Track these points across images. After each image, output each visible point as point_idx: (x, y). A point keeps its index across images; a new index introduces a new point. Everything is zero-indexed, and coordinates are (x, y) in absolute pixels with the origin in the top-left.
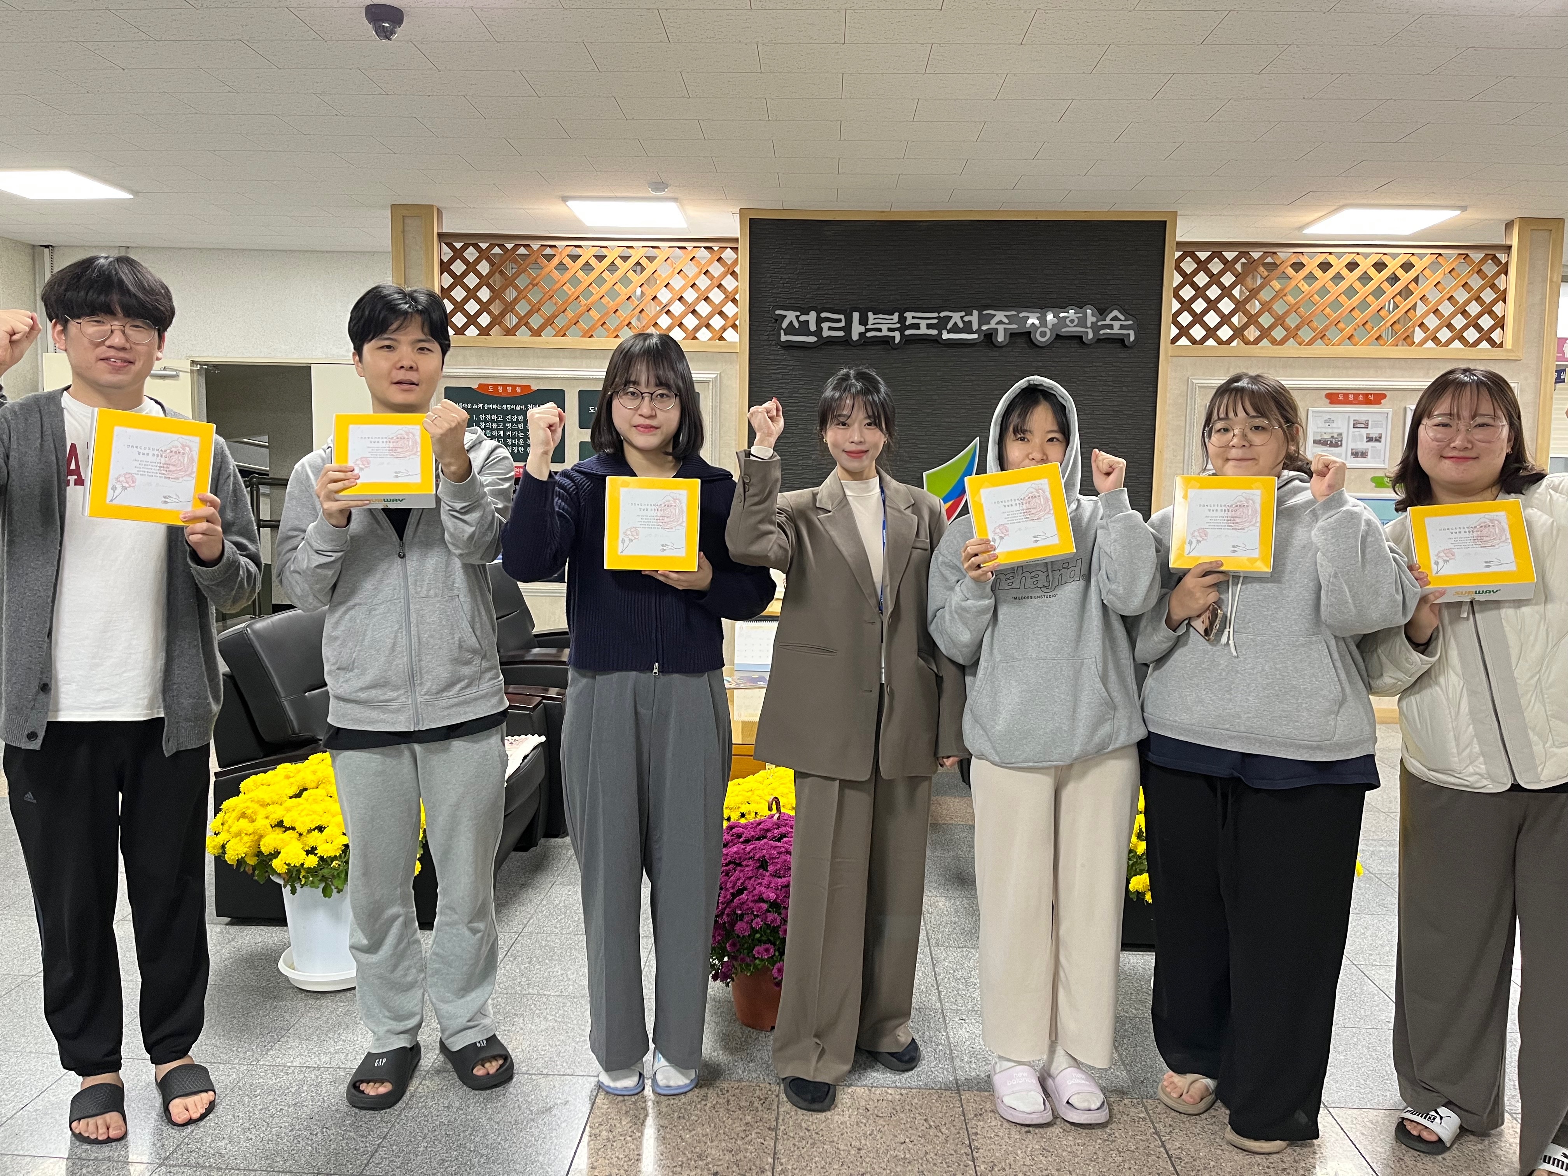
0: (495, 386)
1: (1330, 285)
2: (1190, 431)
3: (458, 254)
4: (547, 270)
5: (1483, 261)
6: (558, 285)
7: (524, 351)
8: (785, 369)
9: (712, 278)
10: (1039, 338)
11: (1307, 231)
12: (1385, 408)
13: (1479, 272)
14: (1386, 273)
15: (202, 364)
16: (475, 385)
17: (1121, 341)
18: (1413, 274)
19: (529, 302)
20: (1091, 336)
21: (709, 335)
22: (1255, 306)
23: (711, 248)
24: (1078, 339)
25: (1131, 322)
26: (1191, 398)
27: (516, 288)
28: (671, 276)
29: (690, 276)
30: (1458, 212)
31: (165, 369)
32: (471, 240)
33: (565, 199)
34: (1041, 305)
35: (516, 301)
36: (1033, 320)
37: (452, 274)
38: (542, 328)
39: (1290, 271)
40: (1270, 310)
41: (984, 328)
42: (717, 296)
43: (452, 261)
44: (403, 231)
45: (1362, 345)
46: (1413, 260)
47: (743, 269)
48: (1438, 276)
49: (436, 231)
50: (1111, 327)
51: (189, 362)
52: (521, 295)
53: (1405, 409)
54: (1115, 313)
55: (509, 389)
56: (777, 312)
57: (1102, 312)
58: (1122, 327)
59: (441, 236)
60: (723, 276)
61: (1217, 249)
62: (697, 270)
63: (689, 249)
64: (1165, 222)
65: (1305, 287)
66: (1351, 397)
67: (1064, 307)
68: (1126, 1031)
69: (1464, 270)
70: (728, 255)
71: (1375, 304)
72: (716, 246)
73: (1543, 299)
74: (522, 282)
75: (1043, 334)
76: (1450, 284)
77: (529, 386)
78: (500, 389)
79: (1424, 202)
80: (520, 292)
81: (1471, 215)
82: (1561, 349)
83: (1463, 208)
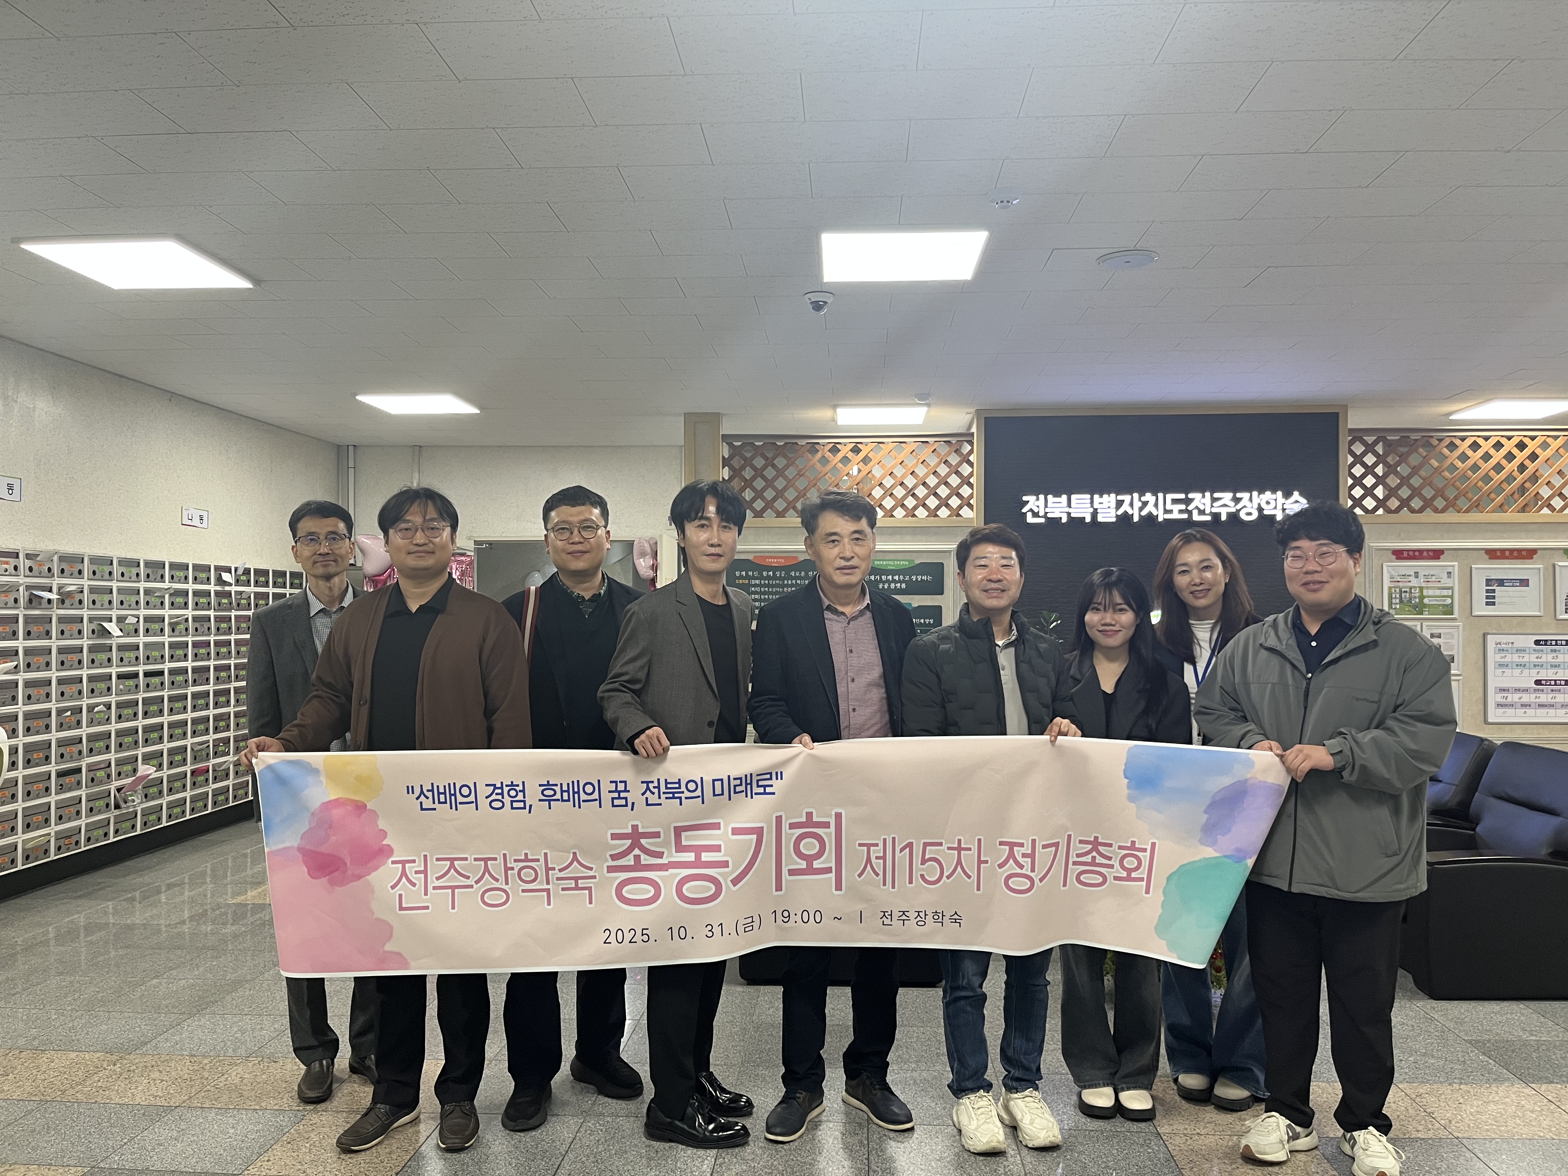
0: (770, 558)
3: (737, 452)
9: (950, 466)
11: (1452, 417)
12: (1536, 564)
16: (753, 557)
18: (1549, 452)
19: (796, 489)
21: (949, 512)
29: (932, 465)
32: (748, 440)
37: (732, 468)
39: (1446, 451)
40: (1430, 484)
43: (732, 457)
44: (694, 434)
46: (1550, 441)
47: (978, 458)
49: (719, 433)
51: (472, 541)
52: (790, 483)
53: (1554, 565)
54: (1296, 493)
57: (1287, 494)
59: (723, 437)
60: (960, 464)
61: (1381, 434)
62: (937, 460)
63: (931, 443)
64: (1337, 414)
66: (1508, 555)
70: (964, 447)
72: (954, 440)
74: (791, 473)
80: (789, 481)
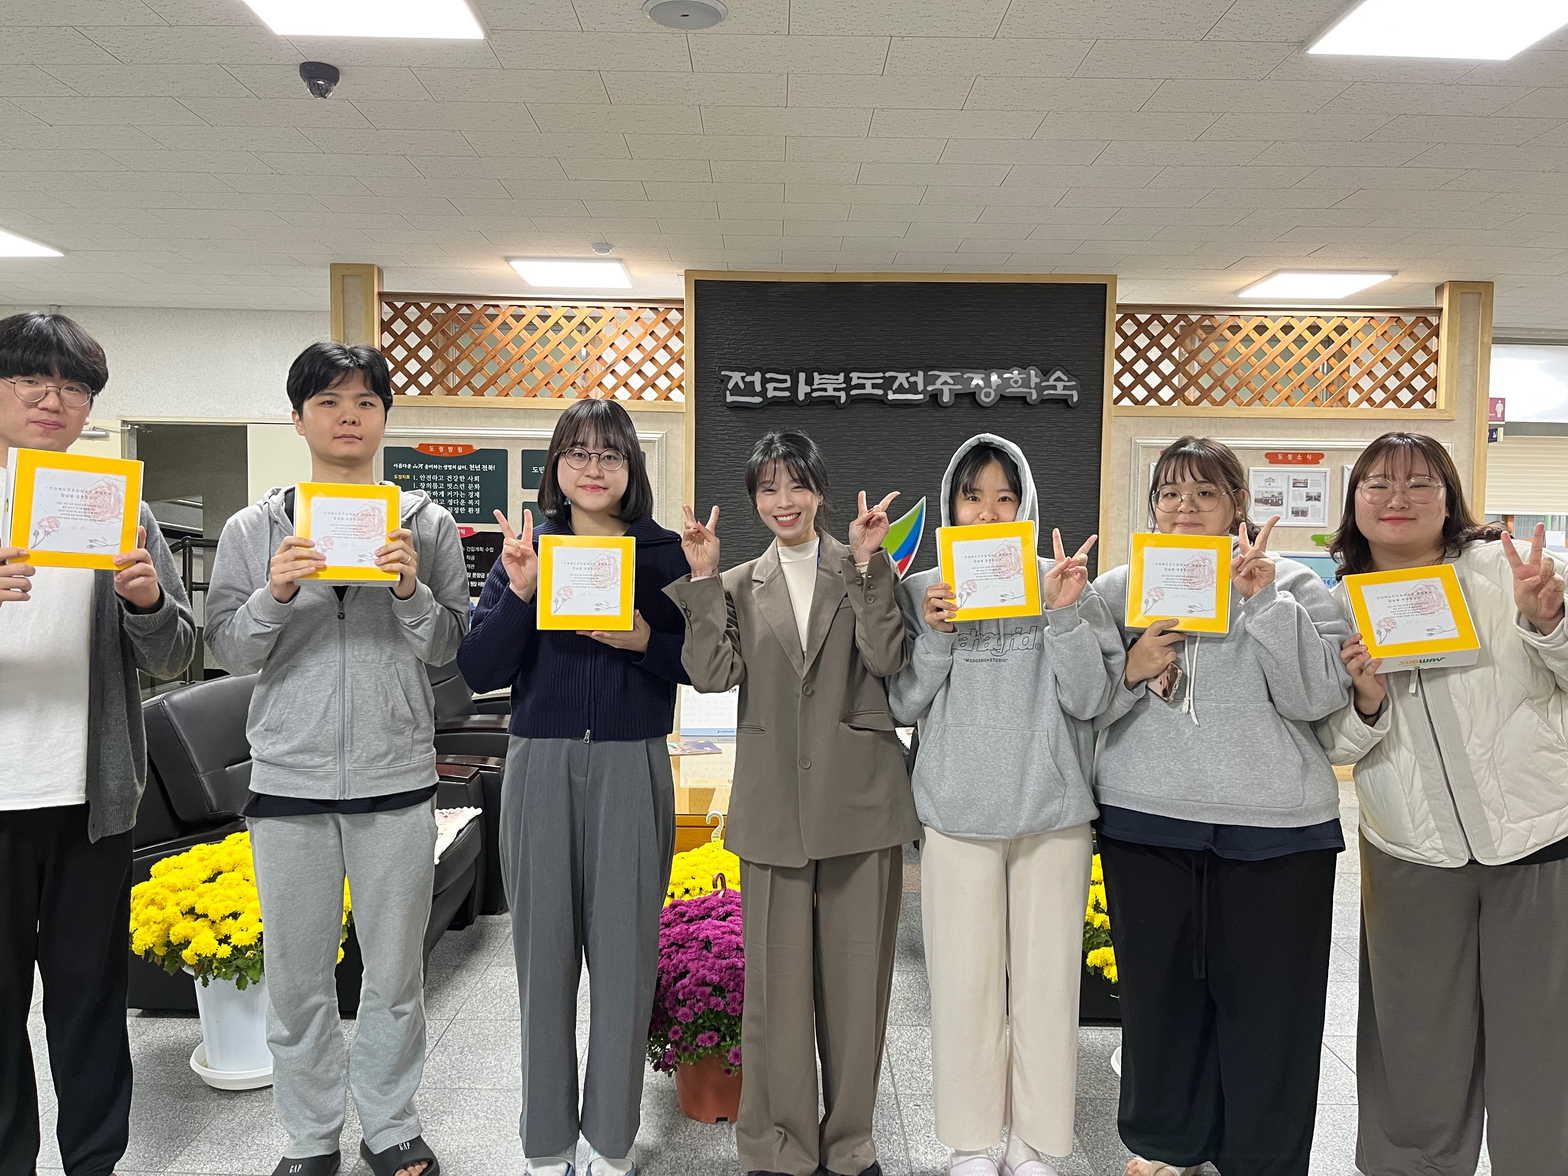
0: (436, 446)
1: (1266, 348)
2: (1134, 491)
3: (399, 314)
4: (490, 330)
5: (1415, 324)
6: (501, 345)
7: (465, 412)
8: (731, 430)
9: (657, 339)
10: (984, 399)
11: (1242, 295)
12: (1323, 467)
13: (1411, 334)
14: (1321, 336)
15: (133, 424)
16: (415, 445)
17: (1064, 402)
18: (1346, 336)
20: (1034, 396)
21: (656, 395)
22: (1194, 368)
23: (656, 309)
24: (1023, 399)
25: (1074, 383)
26: (1135, 458)
27: (458, 347)
28: (617, 336)
29: (636, 337)
30: (1389, 277)
31: (94, 429)
32: (413, 299)
33: (508, 259)
34: (986, 367)
35: (458, 360)
36: (977, 381)
37: (393, 333)
38: (485, 387)
39: (1228, 334)
40: (1209, 372)
41: (930, 388)
42: (662, 357)
43: (393, 320)
44: (343, 290)
45: (1299, 405)
46: (1347, 323)
47: (689, 330)
48: (1371, 338)
49: (376, 291)
50: (1054, 388)
51: (120, 422)
52: (464, 354)
53: (1343, 468)
54: (1059, 374)
55: (450, 449)
56: (723, 373)
57: (1046, 373)
58: (1065, 388)
59: (381, 295)
60: (669, 336)
61: (1156, 311)
62: (642, 331)
63: (634, 309)
64: (1106, 285)
65: (1242, 349)
66: (1290, 457)
67: (1008, 368)
68: (1086, 1114)
69: (1397, 333)
70: (673, 316)
71: (1310, 366)
72: (661, 307)
73: (1472, 362)
74: (464, 341)
75: (988, 395)
76: (1383, 347)
77: (471, 446)
78: (441, 449)
79: (1356, 267)
80: (462, 351)
81: (1402, 279)
82: (1493, 410)
83: (1394, 273)
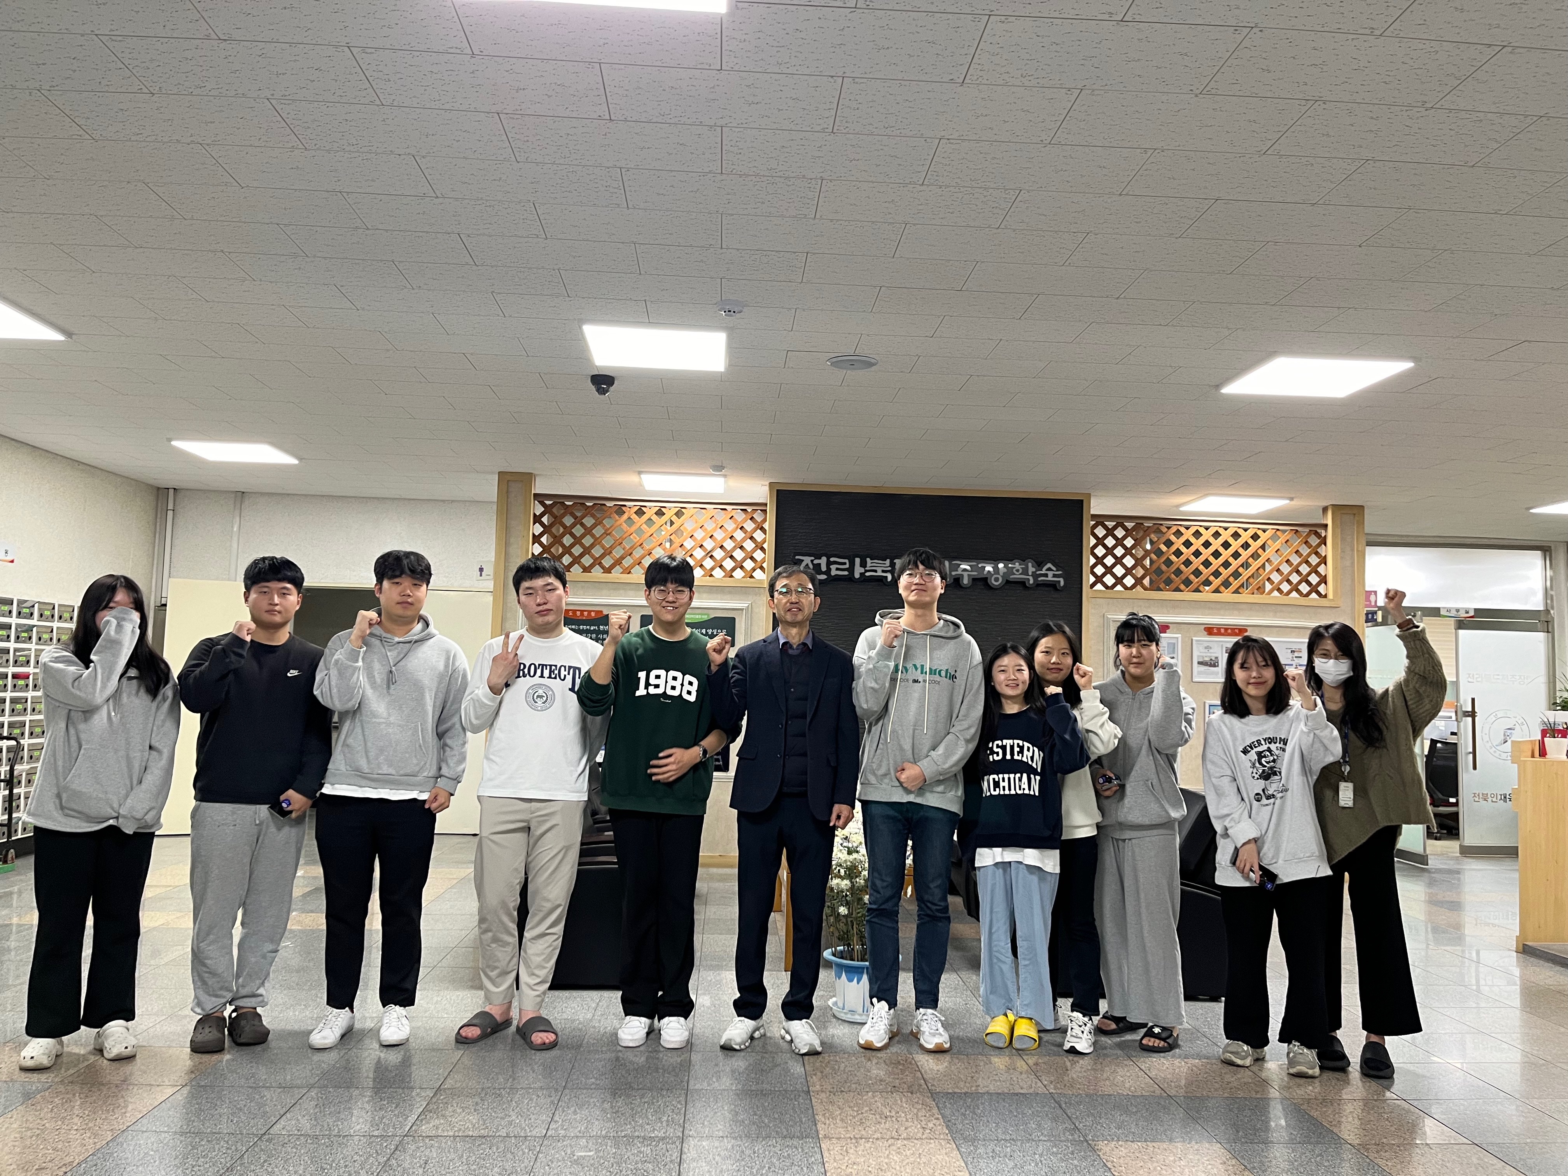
1: (1202, 549)
5: (1308, 535)
6: (627, 535)
7: (599, 585)
10: (994, 582)
11: (1182, 509)
13: (1306, 543)
14: (1241, 541)
17: (1053, 586)
20: (1031, 582)
23: (745, 510)
24: (1022, 584)
25: (1060, 572)
26: (1107, 629)
27: (593, 536)
28: (715, 530)
30: (1288, 501)
32: (559, 499)
33: (640, 473)
34: (994, 559)
36: (989, 568)
37: (542, 524)
38: (612, 567)
39: (1173, 538)
42: (749, 545)
43: (543, 514)
44: (507, 492)
45: (1227, 593)
48: (1278, 544)
49: (532, 492)
50: (1046, 575)
55: (586, 614)
58: (1054, 576)
61: (1120, 521)
62: (734, 526)
64: (1082, 501)
65: (1184, 550)
66: (1222, 631)
67: (1011, 560)
69: (1296, 542)
71: (1235, 564)
72: (749, 509)
73: (1353, 563)
75: (997, 580)
76: (1286, 551)
78: (578, 613)
79: (1262, 493)
81: (1296, 503)
82: (1368, 599)
83: (1292, 499)
